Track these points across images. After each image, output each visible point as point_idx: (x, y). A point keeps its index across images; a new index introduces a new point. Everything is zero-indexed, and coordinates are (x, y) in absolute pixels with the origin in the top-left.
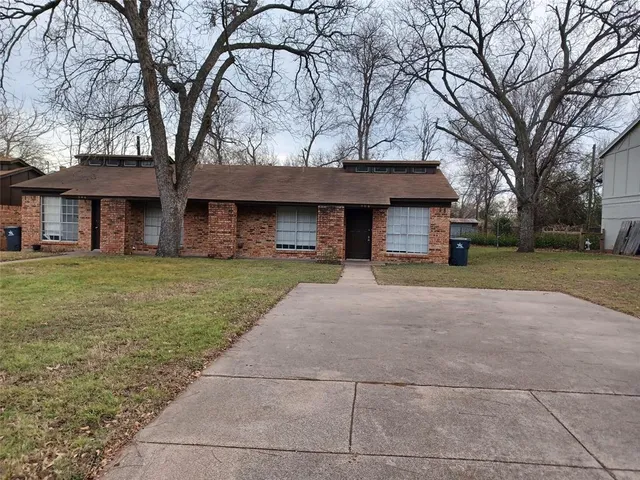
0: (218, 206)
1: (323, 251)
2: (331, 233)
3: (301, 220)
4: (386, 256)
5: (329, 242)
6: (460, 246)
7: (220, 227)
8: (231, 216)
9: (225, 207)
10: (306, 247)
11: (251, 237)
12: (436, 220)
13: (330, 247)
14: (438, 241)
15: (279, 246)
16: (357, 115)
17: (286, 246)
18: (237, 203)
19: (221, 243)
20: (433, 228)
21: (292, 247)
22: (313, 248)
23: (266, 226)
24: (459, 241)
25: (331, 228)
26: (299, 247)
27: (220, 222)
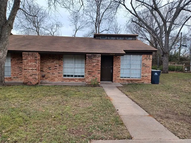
0: (28, 55)
1: (90, 79)
2: (94, 69)
3: (77, 62)
4: (120, 80)
5: (93, 74)
6: (156, 74)
7: (30, 66)
8: (36, 60)
9: (32, 55)
10: (79, 76)
11: (49, 71)
12: (145, 62)
13: (93, 77)
14: (146, 72)
15: (65, 76)
16: (95, 20)
17: (68, 76)
18: (40, 53)
19: (31, 76)
20: (144, 65)
21: (72, 76)
22: (83, 76)
23: (58, 65)
24: (155, 72)
25: (94, 66)
26: (76, 76)
27: (30, 64)
